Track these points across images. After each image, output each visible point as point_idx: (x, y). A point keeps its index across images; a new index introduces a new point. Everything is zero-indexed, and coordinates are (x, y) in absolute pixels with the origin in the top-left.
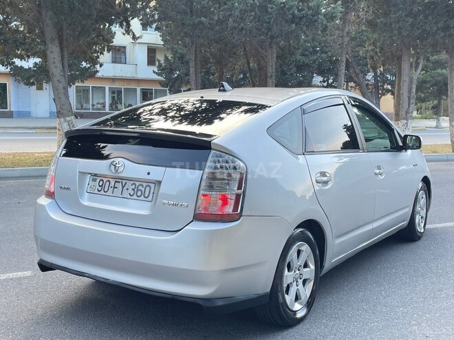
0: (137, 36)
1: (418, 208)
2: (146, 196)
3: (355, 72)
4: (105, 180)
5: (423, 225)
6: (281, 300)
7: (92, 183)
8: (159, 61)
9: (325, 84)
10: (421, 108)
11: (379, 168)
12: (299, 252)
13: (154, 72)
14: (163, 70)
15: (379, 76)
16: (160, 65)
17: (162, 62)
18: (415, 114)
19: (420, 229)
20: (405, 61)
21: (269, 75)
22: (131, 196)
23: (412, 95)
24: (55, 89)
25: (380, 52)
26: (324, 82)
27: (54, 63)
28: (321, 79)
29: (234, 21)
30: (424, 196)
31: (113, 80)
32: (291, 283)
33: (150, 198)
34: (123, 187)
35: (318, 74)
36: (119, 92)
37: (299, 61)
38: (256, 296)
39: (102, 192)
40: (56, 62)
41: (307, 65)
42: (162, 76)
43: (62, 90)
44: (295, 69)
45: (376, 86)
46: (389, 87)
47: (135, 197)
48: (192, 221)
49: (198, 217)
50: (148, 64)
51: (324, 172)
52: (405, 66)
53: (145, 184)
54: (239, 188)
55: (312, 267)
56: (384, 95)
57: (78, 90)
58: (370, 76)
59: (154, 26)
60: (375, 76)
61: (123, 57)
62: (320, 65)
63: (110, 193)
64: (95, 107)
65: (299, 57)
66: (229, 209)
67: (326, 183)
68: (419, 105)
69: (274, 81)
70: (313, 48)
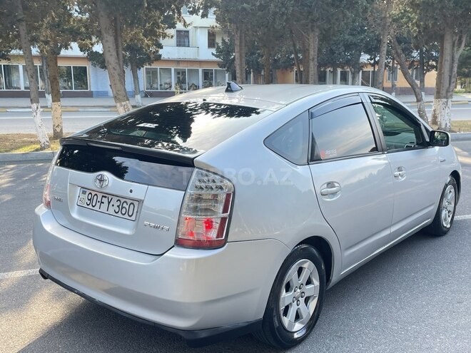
0: (188, 23)
1: (445, 203)
2: (130, 214)
3: (397, 52)
4: (93, 193)
5: (449, 219)
6: (277, 324)
7: (82, 196)
8: (217, 44)
9: (372, 62)
10: (465, 83)
11: (400, 169)
12: (300, 270)
13: (213, 54)
14: (221, 52)
15: (424, 53)
16: (218, 48)
17: (220, 45)
18: (459, 88)
19: (446, 224)
20: (447, 40)
21: (311, 58)
22: (116, 213)
23: (454, 73)
24: (111, 76)
25: (423, 31)
26: (371, 59)
27: (109, 51)
28: (369, 57)
29: (276, 6)
30: (453, 190)
31: (178, 62)
32: (291, 304)
33: (133, 218)
34: (109, 203)
35: (365, 53)
36: (184, 73)
37: (347, 41)
38: (247, 324)
39: (90, 207)
40: (111, 51)
41: (355, 44)
42: (220, 58)
43: (117, 77)
44: (343, 48)
45: (421, 63)
46: (434, 63)
47: (119, 214)
48: (173, 246)
49: (179, 243)
50: (209, 47)
51: (333, 182)
52: (448, 46)
53: (129, 202)
54: (225, 211)
55: (316, 282)
56: (429, 71)
57: (148, 72)
58: (415, 54)
59: (200, 13)
60: (421, 54)
61: (186, 40)
62: (368, 43)
63: (97, 208)
64: (163, 87)
65: (347, 37)
66: (213, 234)
67: (334, 194)
68: (463, 79)
69: (316, 63)
70: (361, 28)
